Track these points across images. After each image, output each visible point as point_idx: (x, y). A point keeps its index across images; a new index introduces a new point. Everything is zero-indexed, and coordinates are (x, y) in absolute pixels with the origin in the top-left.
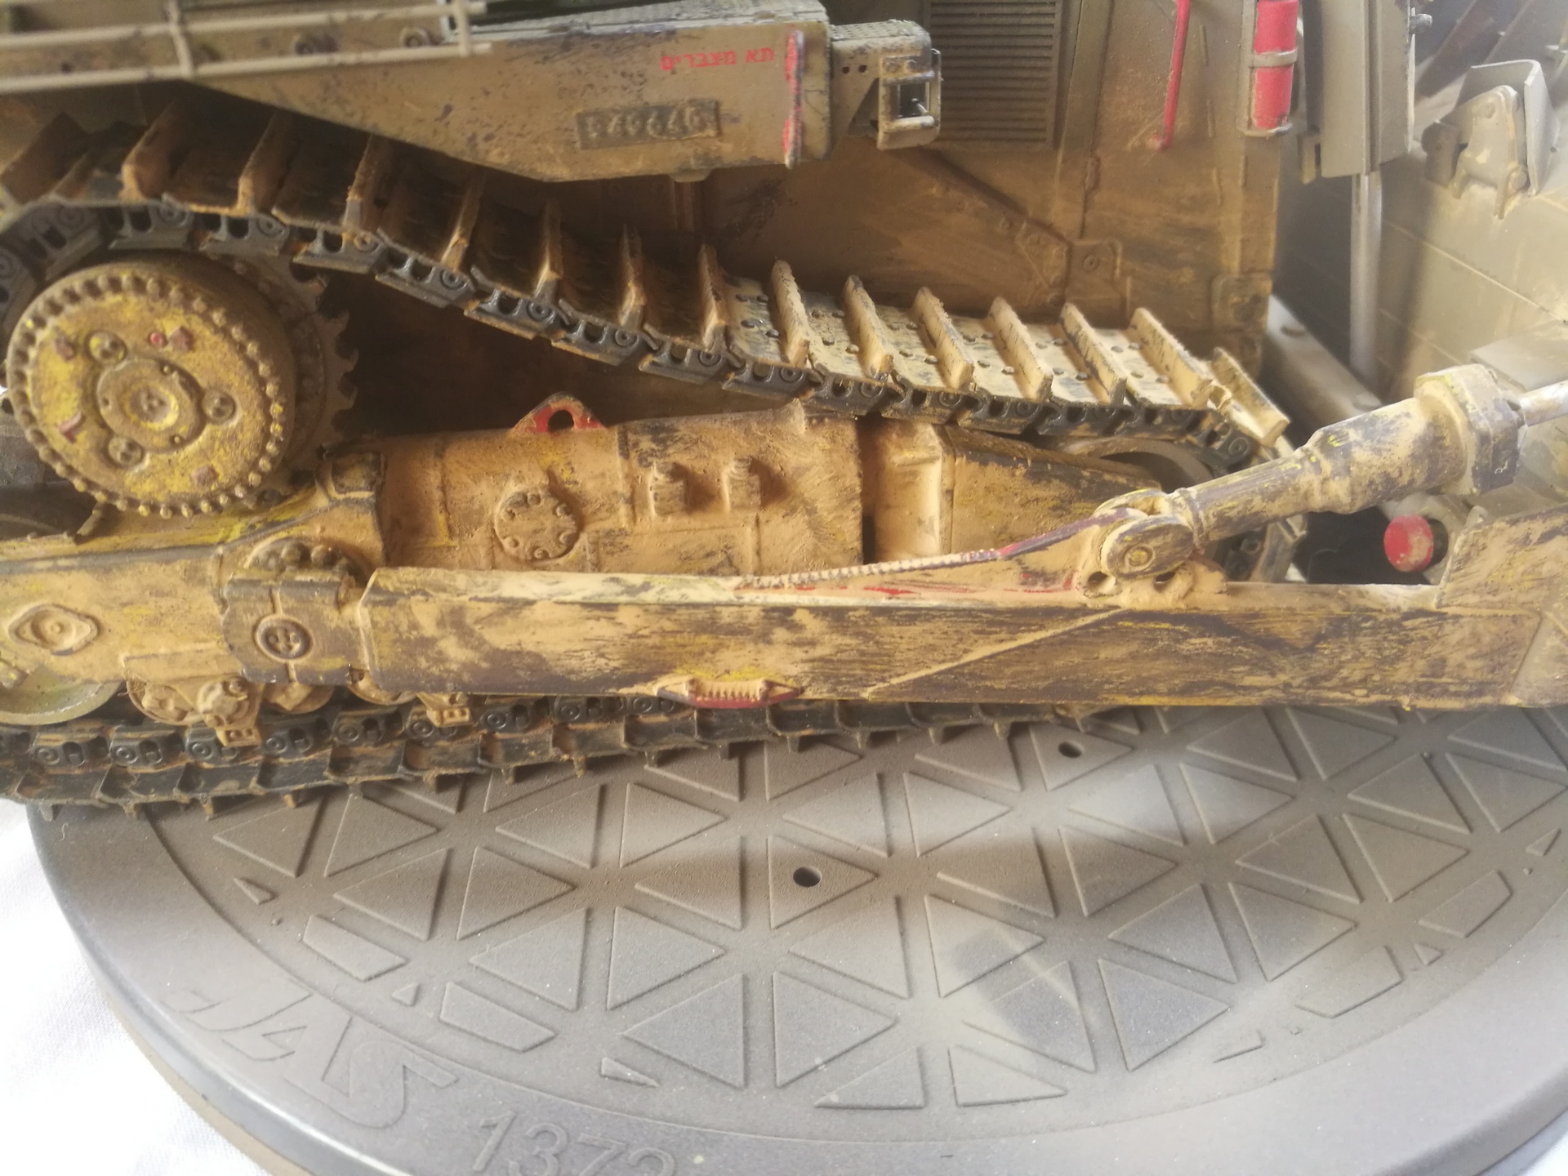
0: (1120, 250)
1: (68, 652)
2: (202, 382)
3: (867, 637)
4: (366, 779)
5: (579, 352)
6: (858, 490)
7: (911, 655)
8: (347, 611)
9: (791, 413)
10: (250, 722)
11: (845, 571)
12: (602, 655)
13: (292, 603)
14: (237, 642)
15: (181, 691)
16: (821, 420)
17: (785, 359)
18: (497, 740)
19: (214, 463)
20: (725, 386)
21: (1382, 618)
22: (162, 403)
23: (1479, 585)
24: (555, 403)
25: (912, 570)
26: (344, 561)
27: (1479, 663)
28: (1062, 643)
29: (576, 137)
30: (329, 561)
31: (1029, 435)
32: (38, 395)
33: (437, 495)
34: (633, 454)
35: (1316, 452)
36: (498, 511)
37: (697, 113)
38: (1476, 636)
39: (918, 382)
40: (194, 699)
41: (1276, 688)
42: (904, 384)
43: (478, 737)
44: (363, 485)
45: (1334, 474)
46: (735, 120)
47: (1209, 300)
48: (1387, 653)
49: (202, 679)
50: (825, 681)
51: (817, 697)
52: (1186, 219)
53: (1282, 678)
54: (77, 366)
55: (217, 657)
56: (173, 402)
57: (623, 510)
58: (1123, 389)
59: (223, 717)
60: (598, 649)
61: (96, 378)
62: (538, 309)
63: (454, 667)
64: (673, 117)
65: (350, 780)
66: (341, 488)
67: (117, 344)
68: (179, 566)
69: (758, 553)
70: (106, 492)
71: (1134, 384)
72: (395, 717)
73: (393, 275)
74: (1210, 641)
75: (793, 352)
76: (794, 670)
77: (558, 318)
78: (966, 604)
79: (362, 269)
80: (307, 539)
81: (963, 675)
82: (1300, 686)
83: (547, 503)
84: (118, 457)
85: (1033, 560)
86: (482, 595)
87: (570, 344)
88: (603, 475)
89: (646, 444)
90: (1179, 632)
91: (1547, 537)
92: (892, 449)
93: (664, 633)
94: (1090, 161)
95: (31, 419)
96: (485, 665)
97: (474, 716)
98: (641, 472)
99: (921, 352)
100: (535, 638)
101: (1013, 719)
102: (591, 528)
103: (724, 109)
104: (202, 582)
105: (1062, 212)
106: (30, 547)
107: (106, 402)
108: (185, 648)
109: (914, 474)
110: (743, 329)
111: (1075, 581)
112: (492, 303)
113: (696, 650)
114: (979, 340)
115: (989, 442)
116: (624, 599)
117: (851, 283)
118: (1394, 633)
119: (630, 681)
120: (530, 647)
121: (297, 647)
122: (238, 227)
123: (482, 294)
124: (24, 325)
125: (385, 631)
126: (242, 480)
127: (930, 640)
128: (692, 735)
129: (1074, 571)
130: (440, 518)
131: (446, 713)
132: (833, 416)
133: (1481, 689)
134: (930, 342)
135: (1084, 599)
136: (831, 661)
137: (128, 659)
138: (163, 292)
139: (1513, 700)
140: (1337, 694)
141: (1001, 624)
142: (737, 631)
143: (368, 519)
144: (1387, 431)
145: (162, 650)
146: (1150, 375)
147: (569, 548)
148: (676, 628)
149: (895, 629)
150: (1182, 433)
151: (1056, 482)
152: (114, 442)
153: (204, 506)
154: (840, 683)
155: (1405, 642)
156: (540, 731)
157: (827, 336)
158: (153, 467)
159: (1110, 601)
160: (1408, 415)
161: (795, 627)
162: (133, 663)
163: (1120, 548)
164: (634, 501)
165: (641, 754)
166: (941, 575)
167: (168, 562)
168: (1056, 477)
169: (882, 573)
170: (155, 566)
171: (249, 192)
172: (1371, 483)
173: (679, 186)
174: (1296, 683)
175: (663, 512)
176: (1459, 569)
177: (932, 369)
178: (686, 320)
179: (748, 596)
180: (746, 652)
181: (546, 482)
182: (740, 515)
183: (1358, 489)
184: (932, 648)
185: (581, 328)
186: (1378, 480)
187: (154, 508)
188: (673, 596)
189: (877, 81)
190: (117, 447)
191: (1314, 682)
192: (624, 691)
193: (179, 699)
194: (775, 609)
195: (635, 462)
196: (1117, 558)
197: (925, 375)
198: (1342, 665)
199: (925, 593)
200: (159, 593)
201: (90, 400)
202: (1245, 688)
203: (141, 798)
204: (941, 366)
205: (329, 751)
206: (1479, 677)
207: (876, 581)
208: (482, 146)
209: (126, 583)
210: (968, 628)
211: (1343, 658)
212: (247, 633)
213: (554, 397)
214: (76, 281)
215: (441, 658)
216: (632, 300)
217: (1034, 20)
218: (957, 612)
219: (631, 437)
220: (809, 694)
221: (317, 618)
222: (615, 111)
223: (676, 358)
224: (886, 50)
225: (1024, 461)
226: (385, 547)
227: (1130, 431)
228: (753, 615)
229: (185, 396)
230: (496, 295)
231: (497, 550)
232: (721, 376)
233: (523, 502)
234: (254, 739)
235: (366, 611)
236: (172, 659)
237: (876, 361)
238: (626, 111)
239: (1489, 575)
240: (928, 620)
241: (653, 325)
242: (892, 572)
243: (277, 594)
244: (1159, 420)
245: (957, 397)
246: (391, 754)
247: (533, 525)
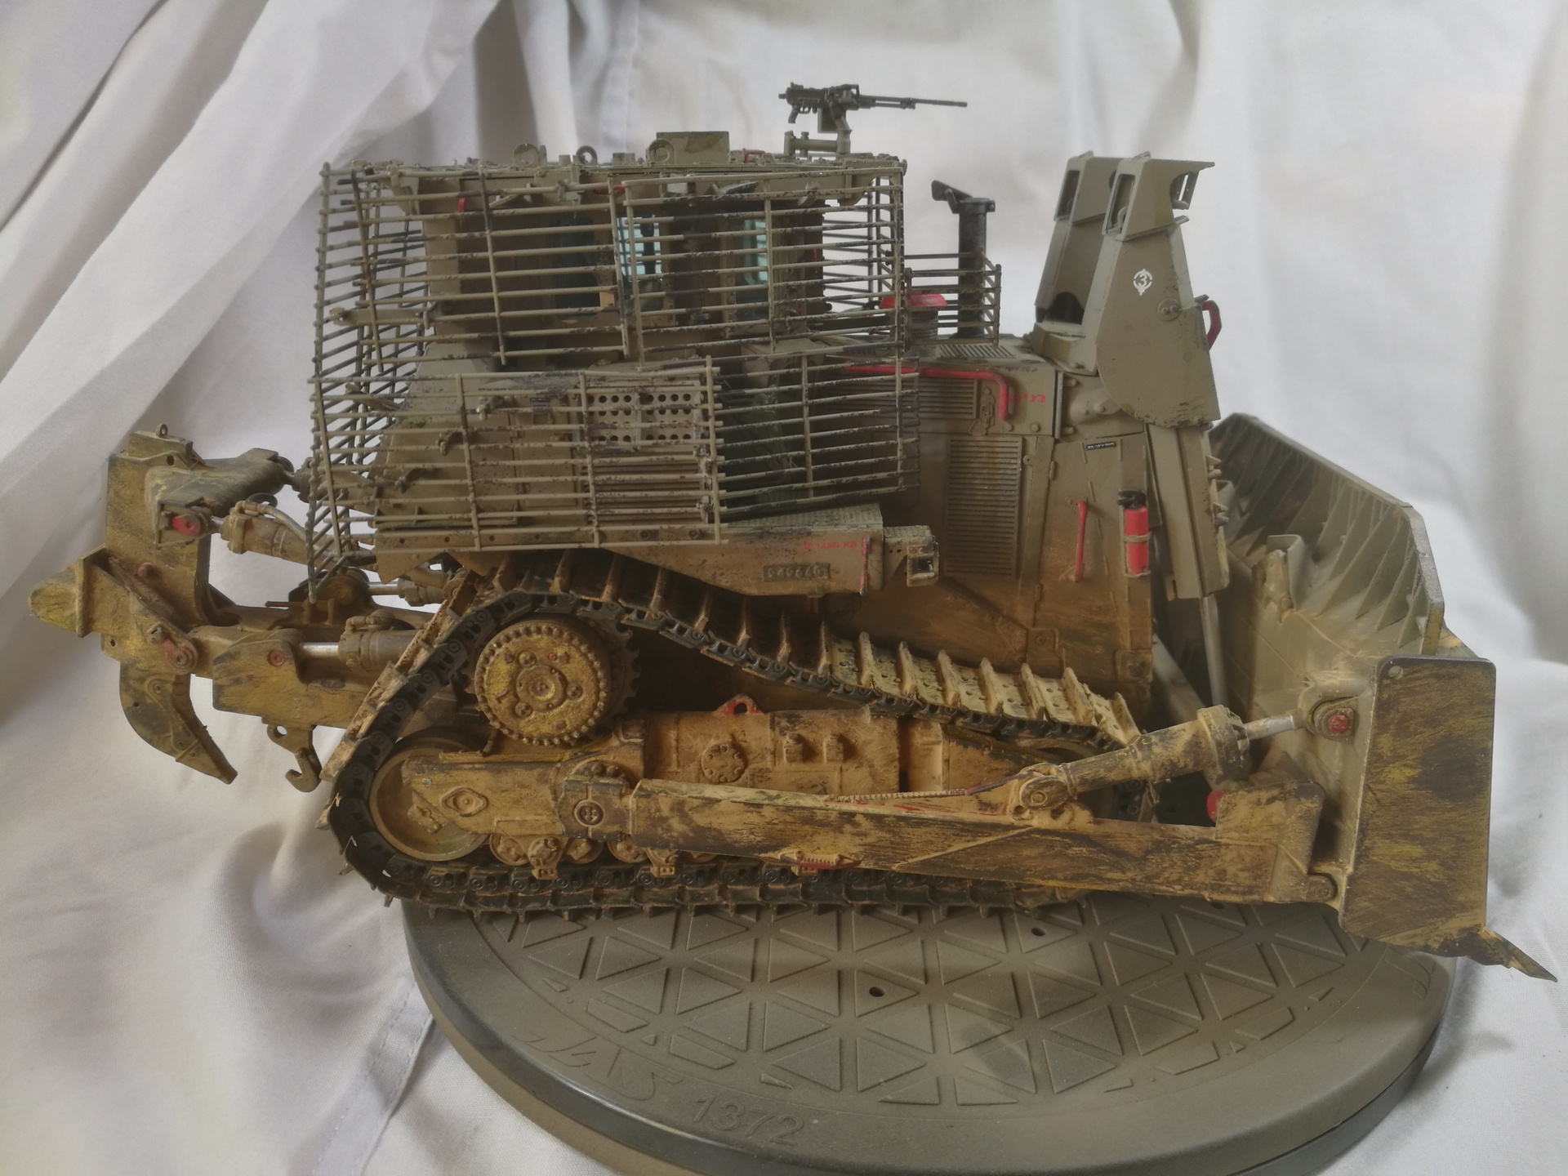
0: (1057, 633)
1: (469, 815)
2: (569, 679)
3: (895, 834)
4: (613, 906)
5: (756, 674)
6: (897, 756)
7: (919, 845)
8: (625, 800)
9: (863, 712)
10: (555, 865)
11: (884, 795)
12: (753, 833)
13: (597, 794)
14: (564, 814)
15: (520, 842)
16: (878, 717)
17: (860, 683)
18: (686, 890)
19: (566, 719)
20: (829, 695)
21: (1183, 842)
22: (547, 687)
23: (1237, 827)
24: (738, 699)
25: (920, 797)
26: (623, 775)
27: (1246, 874)
28: (1002, 845)
29: (762, 576)
30: (616, 775)
31: (996, 734)
32: (488, 679)
33: (674, 743)
34: (777, 728)
35: (1135, 747)
36: (704, 754)
37: (820, 568)
38: (1241, 858)
39: (930, 700)
40: (527, 848)
41: (1127, 881)
42: (923, 701)
43: (675, 887)
44: (638, 735)
45: (1143, 759)
46: (837, 572)
47: (1114, 664)
48: (1190, 864)
49: (534, 836)
50: (872, 858)
51: (867, 867)
52: (1096, 618)
53: (1130, 875)
54: (513, 666)
55: (545, 824)
56: (553, 687)
57: (769, 758)
58: (1044, 710)
59: (541, 860)
60: (751, 829)
61: (519, 672)
62: (737, 652)
63: (675, 834)
64: (808, 570)
65: (604, 906)
66: (627, 737)
67: (533, 658)
68: (536, 772)
69: (841, 787)
70: (509, 729)
71: (1052, 710)
72: (631, 870)
73: (668, 632)
74: (1084, 850)
75: (864, 679)
76: (855, 850)
77: (747, 656)
78: (948, 818)
79: (654, 628)
80: (606, 762)
81: (948, 859)
82: (1141, 881)
83: (730, 751)
84: (519, 712)
85: (984, 796)
86: (694, 795)
87: (751, 670)
88: (760, 738)
89: (784, 723)
90: (1065, 843)
91: (1271, 801)
92: (917, 735)
93: (786, 822)
94: (1037, 586)
95: (483, 690)
96: (691, 835)
97: (677, 873)
98: (781, 738)
99: (935, 684)
100: (719, 821)
101: (990, 905)
102: (751, 766)
103: (832, 567)
104: (546, 782)
105: (1023, 614)
106: (460, 757)
107: (521, 685)
108: (530, 818)
109: (930, 750)
110: (840, 666)
111: (1008, 810)
112: (715, 648)
113: (803, 834)
114: (971, 681)
115: (971, 735)
116: (766, 802)
117: (901, 646)
118: (1192, 852)
119: (766, 849)
120: (715, 826)
121: (595, 818)
122: (597, 606)
123: (711, 643)
124: (491, 646)
125: (643, 811)
126: (578, 729)
127: (929, 837)
128: (797, 897)
129: (1007, 804)
130: (674, 756)
131: (662, 869)
132: (885, 714)
133: (1250, 890)
134: (941, 680)
135: (1013, 821)
136: (874, 846)
137: (498, 822)
138: (561, 634)
139: (1271, 899)
140: (1164, 888)
141: (968, 831)
142: (824, 824)
143: (638, 754)
144: (1172, 738)
145: (517, 818)
146: (1063, 705)
147: (739, 777)
148: (792, 820)
149: (910, 830)
150: (1085, 739)
151: (1007, 760)
152: (519, 704)
153: (556, 741)
154: (881, 860)
155: (1200, 858)
156: (711, 887)
157: (885, 673)
158: (535, 718)
159: (1027, 823)
160: (1184, 730)
161: (856, 824)
162: (501, 824)
163: (1028, 792)
164: (775, 753)
165: (768, 905)
166: (935, 801)
167: (531, 770)
168: (1007, 757)
169: (904, 798)
170: (524, 771)
171: (610, 592)
172: (1163, 765)
173: (812, 599)
174: (1138, 878)
175: (791, 761)
176: (1223, 817)
177: (939, 694)
178: (810, 660)
179: (831, 805)
180: (828, 837)
181: (730, 740)
182: (832, 765)
183: (1156, 768)
184: (930, 842)
185: (758, 662)
186: (1167, 764)
187: (530, 740)
188: (792, 802)
189: (906, 557)
190: (519, 709)
191: (1149, 878)
192: (762, 855)
193: (519, 848)
194: (845, 813)
195: (777, 732)
196: (1026, 797)
197: (935, 697)
198: (1164, 870)
199: (927, 811)
200: (522, 786)
201: (513, 683)
202: (1108, 879)
203: (485, 908)
204: (944, 692)
205: (592, 889)
206: (1248, 882)
207: (900, 801)
208: (718, 578)
209: (507, 779)
210: (950, 832)
211: (1164, 865)
212: (571, 809)
213: (739, 696)
214: (520, 627)
215: (669, 829)
216: (784, 650)
217: (1004, 514)
218: (944, 822)
219: (777, 719)
220: (863, 865)
221: (608, 803)
222: (781, 566)
223: (804, 680)
224: (910, 543)
225: (989, 747)
226: (645, 769)
227: (1054, 736)
228: (833, 816)
229: (560, 685)
230: (718, 643)
231: (701, 775)
232: (827, 690)
233: (717, 750)
234: (553, 876)
235: (635, 800)
236: (522, 823)
237: (908, 687)
238: (785, 567)
239: (1242, 821)
240: (927, 826)
241: (794, 662)
242: (909, 797)
243: (590, 789)
244: (1070, 731)
245: (954, 710)
246: (627, 893)
247: (722, 763)
